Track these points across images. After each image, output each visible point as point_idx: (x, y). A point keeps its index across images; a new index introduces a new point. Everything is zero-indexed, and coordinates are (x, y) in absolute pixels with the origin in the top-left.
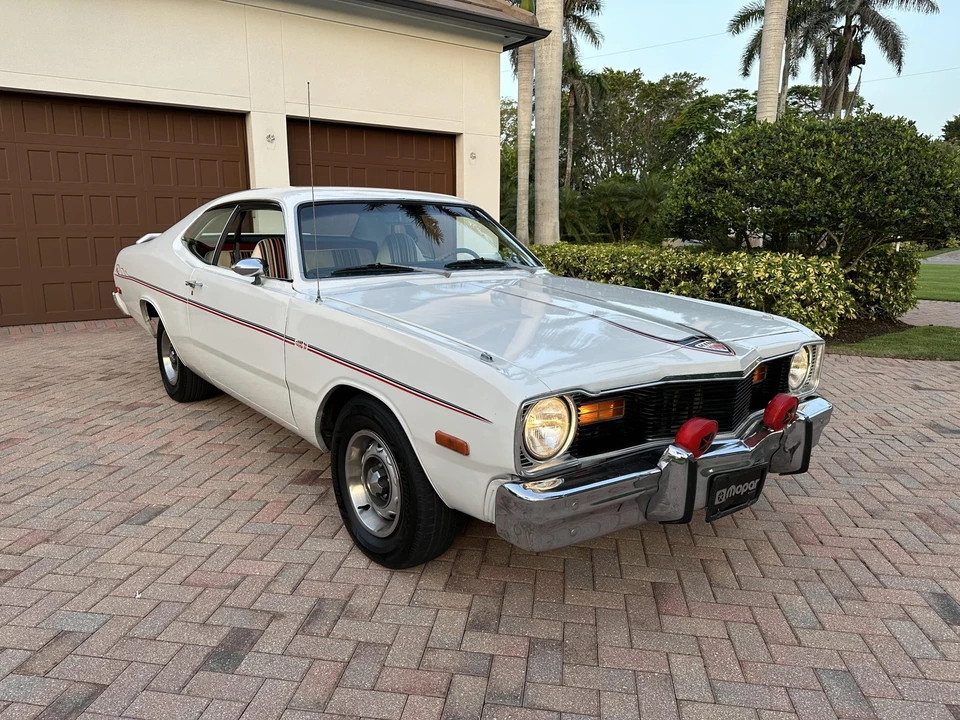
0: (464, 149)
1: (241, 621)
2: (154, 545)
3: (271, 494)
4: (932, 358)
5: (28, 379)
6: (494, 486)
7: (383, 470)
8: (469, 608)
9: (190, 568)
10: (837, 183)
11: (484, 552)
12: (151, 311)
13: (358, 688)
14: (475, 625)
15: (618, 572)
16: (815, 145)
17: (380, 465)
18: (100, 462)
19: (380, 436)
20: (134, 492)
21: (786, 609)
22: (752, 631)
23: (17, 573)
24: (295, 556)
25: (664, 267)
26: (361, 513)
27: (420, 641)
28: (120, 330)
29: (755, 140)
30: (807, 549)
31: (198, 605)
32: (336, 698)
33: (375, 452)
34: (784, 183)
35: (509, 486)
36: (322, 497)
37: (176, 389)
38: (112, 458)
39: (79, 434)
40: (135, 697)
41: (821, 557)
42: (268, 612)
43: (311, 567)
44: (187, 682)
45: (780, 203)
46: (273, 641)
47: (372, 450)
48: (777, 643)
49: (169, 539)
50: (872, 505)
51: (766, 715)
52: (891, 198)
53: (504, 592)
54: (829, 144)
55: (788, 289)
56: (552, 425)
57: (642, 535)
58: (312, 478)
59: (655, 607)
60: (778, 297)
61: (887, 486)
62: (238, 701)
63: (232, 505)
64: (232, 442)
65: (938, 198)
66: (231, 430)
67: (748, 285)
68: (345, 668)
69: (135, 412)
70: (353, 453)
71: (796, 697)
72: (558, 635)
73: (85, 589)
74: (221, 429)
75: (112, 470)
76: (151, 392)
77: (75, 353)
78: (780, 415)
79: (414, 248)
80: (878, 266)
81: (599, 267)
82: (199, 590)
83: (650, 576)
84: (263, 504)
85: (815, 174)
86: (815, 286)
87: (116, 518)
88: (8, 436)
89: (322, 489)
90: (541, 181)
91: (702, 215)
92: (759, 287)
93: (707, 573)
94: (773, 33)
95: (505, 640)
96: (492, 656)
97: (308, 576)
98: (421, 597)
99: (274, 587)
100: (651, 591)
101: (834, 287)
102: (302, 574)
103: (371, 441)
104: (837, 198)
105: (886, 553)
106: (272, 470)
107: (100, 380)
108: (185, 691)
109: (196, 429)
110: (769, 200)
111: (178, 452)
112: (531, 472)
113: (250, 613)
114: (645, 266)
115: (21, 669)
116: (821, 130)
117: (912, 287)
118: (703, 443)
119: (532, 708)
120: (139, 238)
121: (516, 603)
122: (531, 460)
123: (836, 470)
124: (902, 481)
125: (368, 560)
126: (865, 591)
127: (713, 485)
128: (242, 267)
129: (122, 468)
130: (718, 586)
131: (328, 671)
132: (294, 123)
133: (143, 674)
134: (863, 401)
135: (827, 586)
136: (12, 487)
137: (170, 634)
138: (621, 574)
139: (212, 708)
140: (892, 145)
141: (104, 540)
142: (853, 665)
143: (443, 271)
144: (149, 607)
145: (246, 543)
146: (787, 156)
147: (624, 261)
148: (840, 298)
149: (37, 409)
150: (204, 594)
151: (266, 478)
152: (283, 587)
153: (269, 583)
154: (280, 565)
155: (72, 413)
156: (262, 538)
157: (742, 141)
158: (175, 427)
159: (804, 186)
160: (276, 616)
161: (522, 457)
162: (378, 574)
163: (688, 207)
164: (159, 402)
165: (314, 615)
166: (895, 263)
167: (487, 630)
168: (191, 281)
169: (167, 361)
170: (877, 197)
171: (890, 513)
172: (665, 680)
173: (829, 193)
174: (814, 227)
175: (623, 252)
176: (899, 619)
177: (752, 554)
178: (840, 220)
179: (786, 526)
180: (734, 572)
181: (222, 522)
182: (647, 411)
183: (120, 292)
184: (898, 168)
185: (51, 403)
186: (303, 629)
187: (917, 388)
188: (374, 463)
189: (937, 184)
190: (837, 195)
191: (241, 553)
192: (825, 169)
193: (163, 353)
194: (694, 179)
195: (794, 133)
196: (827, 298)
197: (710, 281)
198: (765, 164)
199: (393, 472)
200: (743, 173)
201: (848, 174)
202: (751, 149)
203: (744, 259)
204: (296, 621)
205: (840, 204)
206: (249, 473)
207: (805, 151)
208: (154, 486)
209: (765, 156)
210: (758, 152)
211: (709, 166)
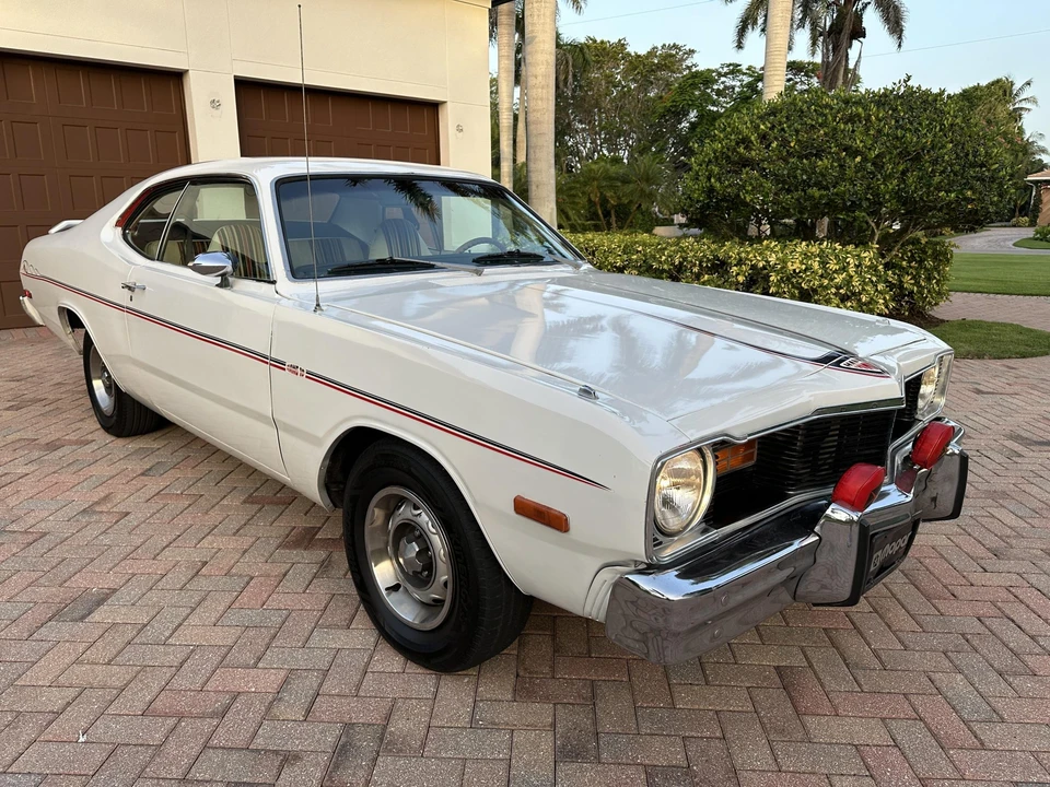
0: (448, 121)
1: (238, 770)
2: (101, 652)
3: (254, 564)
4: (979, 356)
7: (423, 539)
8: (554, 725)
9: (156, 688)
10: (878, 163)
11: (554, 637)
12: (74, 321)
14: (568, 752)
15: (729, 654)
16: (851, 119)
17: (417, 533)
18: (14, 527)
19: (418, 495)
20: (65, 571)
21: (949, 695)
22: (919, 731)
24: (301, 659)
25: (685, 259)
26: (388, 595)
28: (32, 342)
29: (784, 113)
30: (941, 605)
31: (171, 748)
33: (411, 517)
34: (820, 163)
35: (633, 578)
36: (325, 566)
37: (112, 421)
38: (30, 521)
41: (961, 617)
42: (276, 752)
43: (325, 674)
45: (816, 184)
47: (405, 512)
48: (956, 747)
49: (120, 642)
52: (937, 179)
53: (594, 696)
54: (868, 119)
55: (826, 282)
58: (306, 539)
59: (790, 705)
60: (815, 291)
61: (996, 515)
63: (203, 583)
64: (193, 491)
65: (984, 180)
66: (191, 474)
67: (782, 278)
69: (59, 453)
70: (376, 514)
72: (680, 759)
74: (176, 473)
75: (31, 538)
76: (79, 425)
80: (912, 255)
81: (611, 259)
82: (171, 722)
83: (770, 658)
84: (246, 579)
85: (857, 152)
86: (856, 279)
87: (42, 612)
89: (323, 554)
90: (536, 160)
91: (727, 199)
92: (794, 281)
93: (837, 648)
95: (613, 774)
97: (325, 688)
98: (486, 713)
99: (280, 710)
100: (778, 680)
101: (874, 279)
102: (315, 685)
103: (402, 500)
104: (878, 180)
105: (1032, 605)
106: (251, 530)
107: (8, 409)
109: (143, 474)
110: (803, 181)
111: (122, 508)
112: (663, 556)
113: (251, 756)
114: (664, 258)
116: (858, 103)
117: (945, 278)
120: (51, 227)
121: (614, 709)
122: (661, 538)
124: (1011, 507)
126: (1030, 660)
127: (872, 548)
128: (205, 264)
129: (45, 534)
130: (856, 666)
132: (242, 84)
135: (983, 657)
138: (734, 657)
140: (934, 120)
141: (25, 648)
143: (475, 268)
144: (99, 756)
145: (230, 642)
146: (822, 132)
147: (638, 252)
148: (880, 292)
150: (179, 729)
151: (246, 542)
152: (291, 709)
153: (271, 703)
154: (282, 674)
156: (252, 633)
157: (770, 115)
158: (114, 472)
159: (841, 166)
160: (289, 758)
161: (652, 536)
162: (420, 681)
163: (711, 190)
164: (90, 437)
165: (342, 752)
166: (930, 252)
167: (585, 759)
168: (129, 281)
169: (98, 385)
170: (921, 179)
171: (1015, 551)
173: (870, 173)
174: (854, 212)
175: (636, 242)
177: (881, 617)
178: (881, 204)
179: (905, 575)
180: (869, 645)
181: (193, 609)
183: (30, 296)
184: (943, 147)
186: (331, 778)
187: (979, 392)
188: (408, 530)
189: (982, 165)
190: (879, 177)
191: (224, 658)
192: (865, 146)
193: (92, 375)
194: (716, 158)
195: (827, 106)
196: (867, 291)
197: (738, 274)
198: (798, 141)
199: (438, 542)
200: (773, 151)
201: (890, 153)
202: (780, 123)
203: (776, 249)
204: (318, 764)
205: (882, 186)
206: (223, 535)
207: (842, 126)
208: (92, 560)
209: (797, 131)
210: (789, 127)
211: (733, 143)
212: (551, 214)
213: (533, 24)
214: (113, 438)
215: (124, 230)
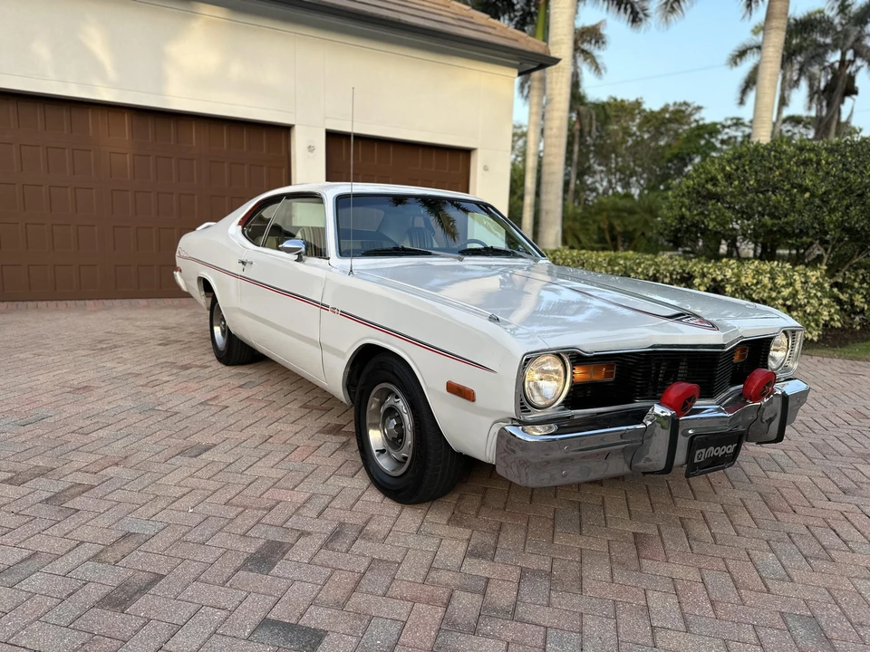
0: (477, 162)
1: (274, 535)
2: (204, 473)
3: (301, 440)
5: (100, 342)
6: (496, 429)
7: (399, 417)
8: (469, 540)
9: (234, 493)
10: (824, 198)
11: (483, 498)
12: (207, 286)
13: (372, 593)
14: (472, 553)
15: (603, 522)
16: (805, 163)
17: (397, 414)
18: (160, 408)
19: (398, 387)
20: (187, 433)
21: (758, 563)
22: (725, 578)
23: (92, 487)
24: (321, 489)
25: (658, 271)
27: (426, 562)
28: (176, 307)
29: (748, 158)
30: (780, 516)
31: (239, 521)
32: (353, 600)
33: (393, 403)
34: (774, 198)
35: (509, 429)
36: (344, 446)
37: (224, 354)
38: (170, 405)
39: (142, 386)
40: (188, 585)
41: (794, 524)
42: (298, 530)
43: (334, 498)
44: (229, 578)
45: (769, 215)
46: (301, 552)
47: (390, 401)
48: (747, 588)
49: (215, 470)
50: (846, 484)
51: (732, 645)
53: (500, 529)
54: (818, 163)
55: (774, 294)
56: (549, 379)
57: (626, 494)
58: (336, 430)
59: (635, 552)
61: (860, 469)
62: (271, 595)
63: (268, 447)
64: (270, 398)
66: (269, 389)
67: (736, 289)
68: (361, 578)
69: (189, 371)
70: (372, 406)
71: (762, 633)
72: (547, 567)
73: (147, 502)
74: (261, 388)
75: (169, 414)
76: (203, 357)
77: (139, 323)
78: (758, 387)
79: (432, 241)
80: (864, 278)
82: (240, 509)
83: (632, 527)
84: (295, 447)
85: (803, 189)
86: (801, 292)
87: (173, 451)
88: (85, 384)
89: (344, 439)
90: (547, 192)
91: (695, 225)
92: (747, 292)
93: (685, 529)
94: (769, 65)
95: (499, 568)
96: (488, 579)
97: (332, 505)
98: (427, 528)
99: (304, 511)
100: (632, 539)
101: (819, 294)
102: (326, 503)
103: (390, 393)
104: (824, 212)
105: (856, 524)
106: (302, 422)
107: (159, 345)
108: (228, 584)
109: (239, 387)
110: (759, 212)
111: (224, 403)
112: (529, 417)
113: (282, 530)
114: (640, 270)
115: (95, 558)
116: (811, 150)
118: (685, 404)
119: (522, 621)
120: (199, 226)
121: (510, 539)
122: (529, 407)
123: (812, 453)
125: (383, 496)
126: (834, 554)
127: (694, 443)
128: (287, 246)
129: (177, 413)
130: (695, 539)
131: (347, 579)
132: (331, 135)
133: (194, 569)
134: (843, 397)
135: (797, 547)
136: (88, 422)
137: (216, 541)
138: (606, 524)
139: (250, 599)
141: (163, 467)
142: (818, 612)
143: (458, 256)
144: (199, 520)
145: (280, 476)
146: (777, 173)
148: (826, 305)
149: (108, 365)
150: (244, 513)
151: (298, 428)
152: (310, 512)
153: (299, 508)
154: (308, 495)
155: (137, 369)
156: (294, 474)
157: (735, 159)
158: (222, 384)
159: (793, 201)
160: (303, 534)
161: (522, 404)
162: (392, 508)
163: (682, 217)
164: (208, 364)
165: (336, 535)
167: (484, 558)
168: (243, 259)
169: (217, 330)
170: (863, 212)
171: (862, 492)
172: (642, 610)
173: (817, 207)
174: (802, 238)
175: (620, 257)
176: (864, 578)
177: (728, 517)
178: (826, 233)
179: (761, 496)
180: (710, 530)
181: (260, 459)
182: (635, 375)
183: (181, 271)
185: (120, 360)
186: (326, 545)
188: (392, 411)
190: (825, 210)
191: (276, 483)
192: (814, 185)
193: (214, 323)
194: (689, 192)
195: (785, 152)
196: (812, 304)
197: (700, 285)
198: (756, 180)
199: (407, 419)
200: (735, 188)
201: (836, 190)
202: (744, 166)
203: (733, 266)
204: (321, 538)
205: (827, 218)
206: (284, 423)
207: (795, 168)
208: (204, 429)
209: (756, 172)
210: (750, 169)
211: (703, 181)
212: (557, 234)
213: (552, 89)
214: (223, 366)
215: (243, 228)
